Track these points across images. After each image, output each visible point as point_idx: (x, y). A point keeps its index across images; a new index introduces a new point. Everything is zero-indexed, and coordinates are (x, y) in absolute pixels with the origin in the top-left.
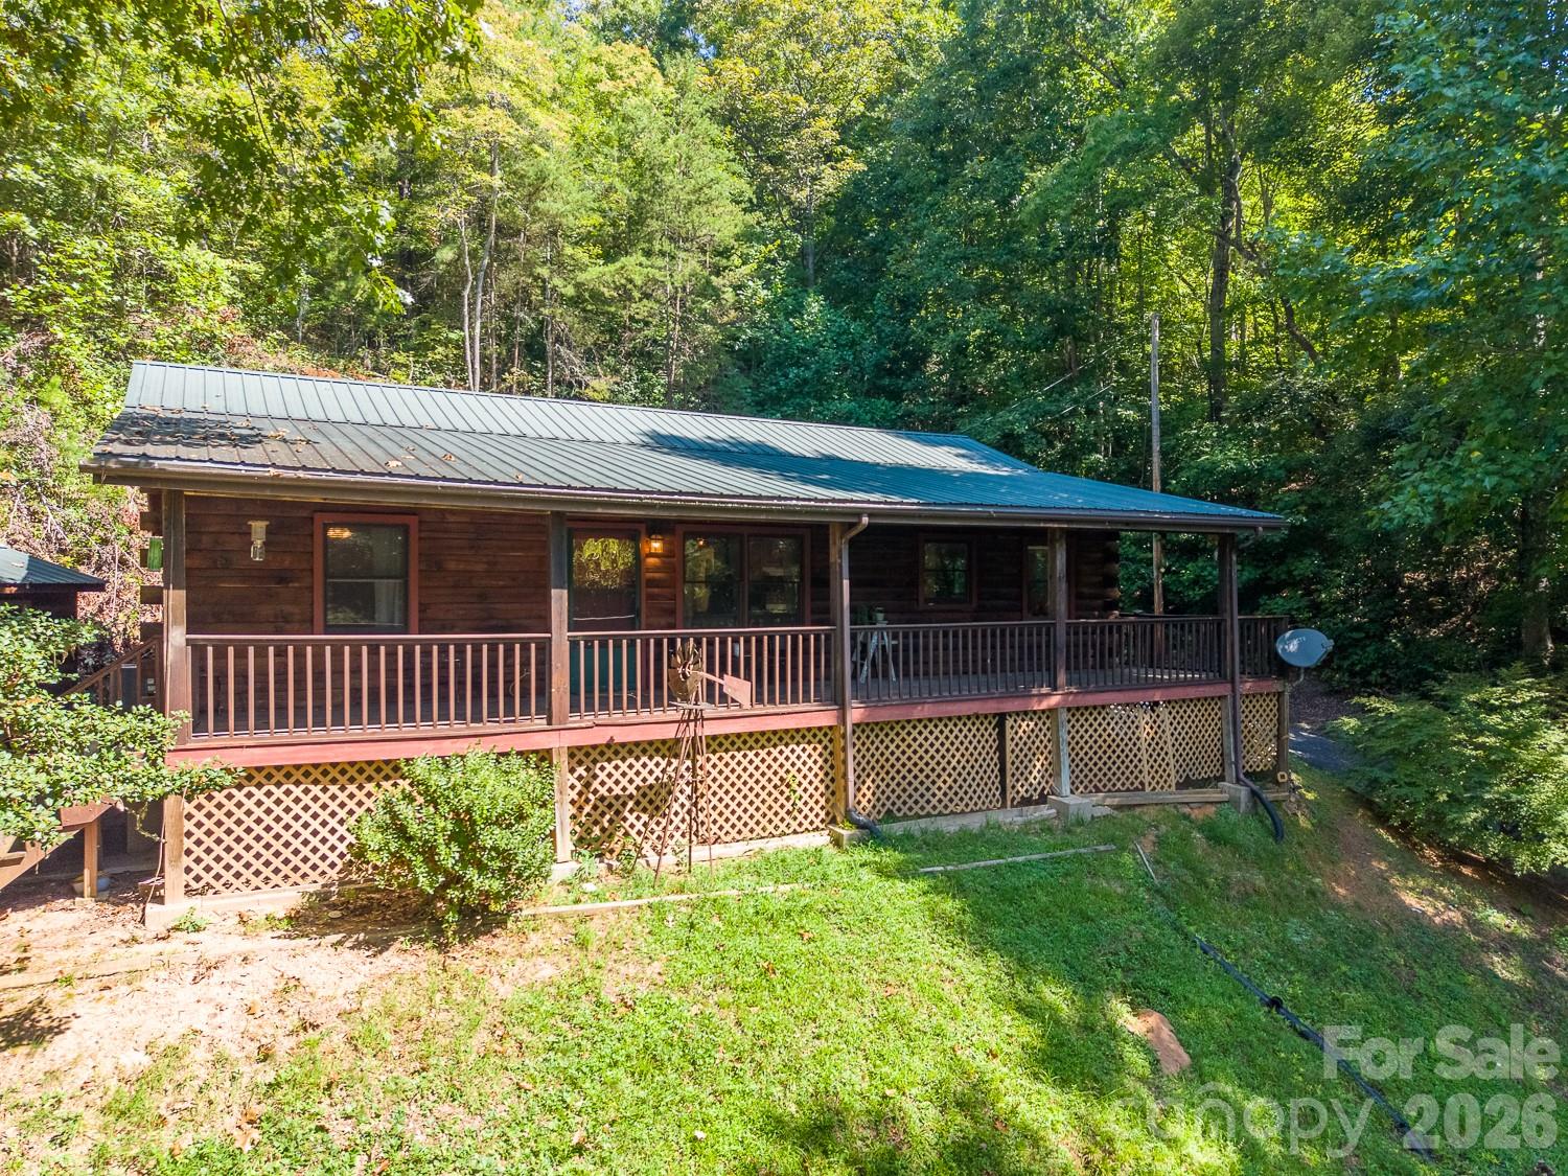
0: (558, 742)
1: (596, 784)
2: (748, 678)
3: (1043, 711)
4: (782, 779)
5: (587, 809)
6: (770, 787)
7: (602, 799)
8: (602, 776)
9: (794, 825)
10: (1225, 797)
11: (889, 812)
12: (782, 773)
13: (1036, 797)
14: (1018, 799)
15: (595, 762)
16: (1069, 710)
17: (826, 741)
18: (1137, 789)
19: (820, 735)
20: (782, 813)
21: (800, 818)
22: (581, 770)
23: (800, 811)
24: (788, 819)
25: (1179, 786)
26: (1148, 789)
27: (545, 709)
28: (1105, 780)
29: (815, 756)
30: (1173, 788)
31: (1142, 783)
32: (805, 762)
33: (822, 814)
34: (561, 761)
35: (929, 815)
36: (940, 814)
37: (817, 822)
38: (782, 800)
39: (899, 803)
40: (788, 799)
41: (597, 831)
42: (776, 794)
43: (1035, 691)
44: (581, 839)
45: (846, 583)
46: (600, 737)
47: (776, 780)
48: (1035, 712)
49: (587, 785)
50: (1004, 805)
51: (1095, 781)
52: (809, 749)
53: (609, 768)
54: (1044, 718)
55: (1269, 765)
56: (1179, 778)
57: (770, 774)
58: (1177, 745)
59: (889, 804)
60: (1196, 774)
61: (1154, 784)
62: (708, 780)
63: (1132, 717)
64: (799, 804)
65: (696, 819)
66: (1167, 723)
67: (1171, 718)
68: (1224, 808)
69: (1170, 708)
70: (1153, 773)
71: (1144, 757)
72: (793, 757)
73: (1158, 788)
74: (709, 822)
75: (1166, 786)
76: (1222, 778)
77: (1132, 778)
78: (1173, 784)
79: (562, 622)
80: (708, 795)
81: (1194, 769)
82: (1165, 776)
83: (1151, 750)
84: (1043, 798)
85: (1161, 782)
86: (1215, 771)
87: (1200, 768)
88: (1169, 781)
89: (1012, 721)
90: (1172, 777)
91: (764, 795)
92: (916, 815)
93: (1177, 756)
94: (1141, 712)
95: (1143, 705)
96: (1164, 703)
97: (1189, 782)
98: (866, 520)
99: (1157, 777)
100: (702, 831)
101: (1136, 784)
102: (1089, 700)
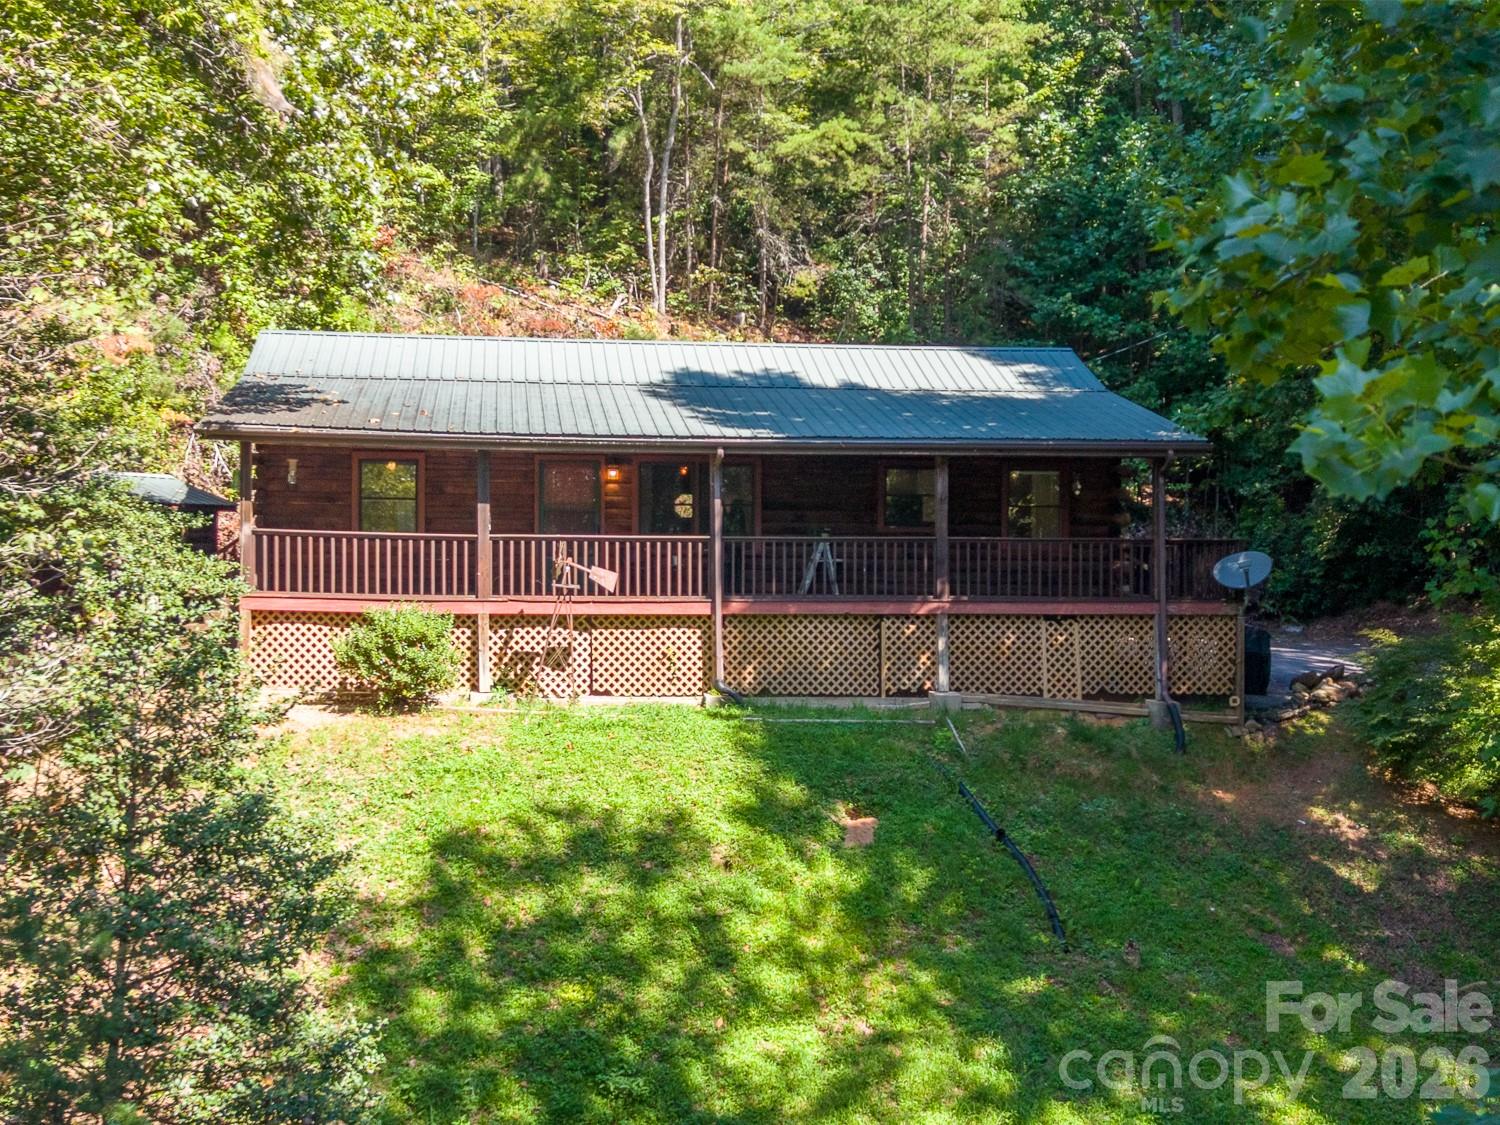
0: (483, 610)
1: (512, 643)
2: (612, 568)
4: (664, 654)
5: (506, 660)
6: (653, 659)
7: (516, 653)
8: (517, 638)
9: (674, 690)
10: (1145, 711)
11: (765, 689)
12: (663, 648)
13: (914, 690)
14: (894, 690)
15: (512, 627)
16: (949, 616)
17: (705, 628)
18: (1034, 694)
19: (699, 623)
20: (664, 680)
21: (679, 685)
22: (502, 632)
23: (679, 679)
24: (668, 685)
25: (1086, 697)
26: (1046, 695)
27: (473, 589)
28: (998, 684)
29: (694, 638)
30: (1079, 698)
31: (1040, 689)
32: (681, 643)
33: (700, 684)
34: (484, 624)
35: (800, 694)
36: (811, 695)
37: (695, 690)
38: (663, 669)
39: (775, 683)
40: (669, 669)
41: (512, 676)
42: (658, 664)
43: (916, 598)
44: (500, 680)
45: (718, 502)
46: (512, 608)
47: (659, 654)
48: (917, 616)
49: (506, 643)
50: (879, 695)
51: (988, 684)
52: (689, 632)
53: (522, 632)
54: (928, 623)
55: (1224, 690)
56: (1088, 689)
57: (653, 649)
58: (1088, 658)
59: (765, 683)
60: (1117, 689)
61: (1054, 691)
62: (601, 649)
63: (1033, 628)
64: (679, 674)
65: (590, 676)
66: (1077, 636)
67: (1083, 632)
68: (1139, 721)
69: (1082, 623)
70: (1054, 681)
71: (1045, 666)
72: (674, 638)
73: (1059, 696)
74: (601, 680)
75: (1069, 695)
76: (1152, 696)
77: (1029, 684)
78: (1079, 694)
79: (485, 526)
80: (601, 660)
81: (1113, 683)
82: (1069, 685)
83: (1053, 660)
84: (922, 693)
85: (1064, 691)
86: (1145, 689)
87: (1122, 684)
88: (1074, 691)
89: (889, 623)
90: (1079, 687)
91: (648, 664)
92: (790, 694)
93: (1088, 668)
94: (1044, 625)
95: (1047, 618)
96: (1073, 617)
97: (1103, 695)
98: (721, 452)
99: (1059, 686)
100: (596, 686)
101: (1034, 689)
102: (973, 609)
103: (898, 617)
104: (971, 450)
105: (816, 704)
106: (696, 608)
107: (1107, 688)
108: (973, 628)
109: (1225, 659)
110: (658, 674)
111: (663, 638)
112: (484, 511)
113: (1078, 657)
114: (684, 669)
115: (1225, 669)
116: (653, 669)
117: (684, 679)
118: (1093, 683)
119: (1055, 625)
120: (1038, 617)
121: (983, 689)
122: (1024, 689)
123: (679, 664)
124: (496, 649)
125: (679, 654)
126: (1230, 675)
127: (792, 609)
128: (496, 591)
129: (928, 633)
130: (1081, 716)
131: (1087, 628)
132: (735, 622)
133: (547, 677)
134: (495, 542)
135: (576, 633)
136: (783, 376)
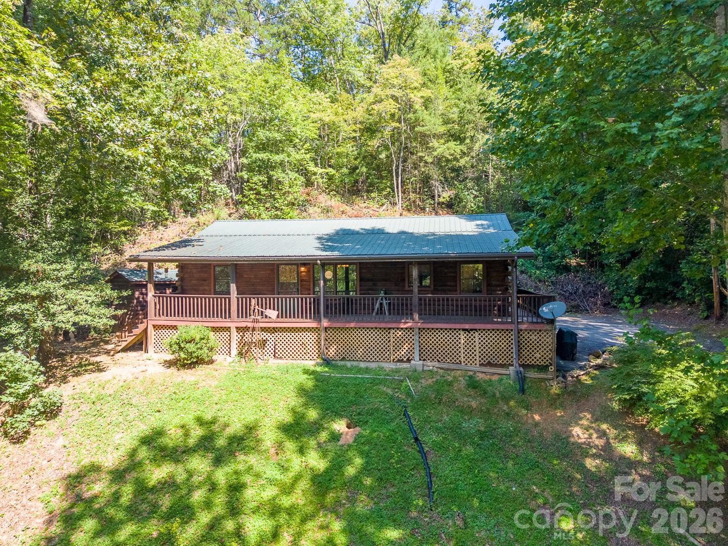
0: (233, 326)
1: (245, 338)
2: (274, 310)
3: (406, 329)
5: (242, 344)
6: (299, 345)
7: (246, 342)
8: (247, 336)
9: (307, 357)
10: (508, 372)
11: (344, 358)
12: (303, 341)
13: (405, 359)
14: (396, 359)
15: (245, 332)
16: (419, 329)
17: (319, 332)
18: (457, 363)
19: (316, 330)
20: (303, 353)
21: (309, 355)
22: (241, 334)
23: (309, 353)
24: (305, 355)
25: (481, 365)
26: (463, 364)
27: (230, 317)
28: (442, 358)
29: (315, 336)
30: (478, 365)
31: (460, 361)
32: (310, 338)
33: (317, 355)
34: (234, 331)
35: (357, 360)
36: (361, 361)
37: (315, 357)
38: (303, 349)
39: (348, 355)
40: (305, 349)
41: (244, 351)
42: (301, 347)
43: (403, 321)
44: (240, 352)
45: (322, 282)
46: (244, 325)
47: (301, 343)
48: (401, 329)
49: (243, 338)
50: (390, 361)
51: (438, 358)
52: (313, 334)
53: (249, 334)
54: (411, 331)
55: (547, 363)
56: (482, 361)
57: (299, 341)
58: (482, 348)
59: (344, 355)
60: (496, 361)
61: (466, 362)
62: (279, 341)
63: (457, 334)
64: (309, 351)
65: (274, 351)
66: (477, 338)
67: (480, 336)
68: (505, 377)
69: (480, 332)
70: (466, 357)
71: (463, 351)
72: (307, 336)
73: (469, 364)
74: (279, 353)
75: (473, 364)
76: (512, 365)
77: (455, 358)
78: (478, 364)
79: (234, 293)
80: (279, 345)
81: (494, 359)
82: (473, 360)
83: (466, 348)
84: (409, 360)
85: (471, 362)
86: (510, 362)
87: (498, 359)
88: (475, 362)
89: (394, 331)
90: (478, 360)
91: (297, 347)
92: (353, 360)
93: (482, 352)
94: (462, 333)
95: (463, 330)
96: (476, 330)
97: (489, 364)
98: (319, 262)
99: (469, 360)
100: (277, 355)
101: (458, 361)
102: (430, 326)
103: (398, 329)
105: (363, 365)
106: (314, 325)
107: (492, 361)
108: (430, 333)
109: (547, 349)
110: (301, 351)
111: (303, 336)
112: (233, 287)
113: (477, 347)
114: (311, 349)
115: (547, 354)
116: (299, 349)
117: (311, 353)
118: (485, 359)
119: (467, 333)
120: (459, 330)
121: (435, 360)
122: (453, 361)
123: (309, 347)
124: (239, 340)
125: (309, 343)
126: (550, 356)
127: (352, 325)
128: (238, 317)
129: (411, 335)
130: (478, 374)
131: (482, 334)
132: (331, 330)
133: (256, 351)
134: (238, 299)
135: (269, 334)
136: (379, 229)
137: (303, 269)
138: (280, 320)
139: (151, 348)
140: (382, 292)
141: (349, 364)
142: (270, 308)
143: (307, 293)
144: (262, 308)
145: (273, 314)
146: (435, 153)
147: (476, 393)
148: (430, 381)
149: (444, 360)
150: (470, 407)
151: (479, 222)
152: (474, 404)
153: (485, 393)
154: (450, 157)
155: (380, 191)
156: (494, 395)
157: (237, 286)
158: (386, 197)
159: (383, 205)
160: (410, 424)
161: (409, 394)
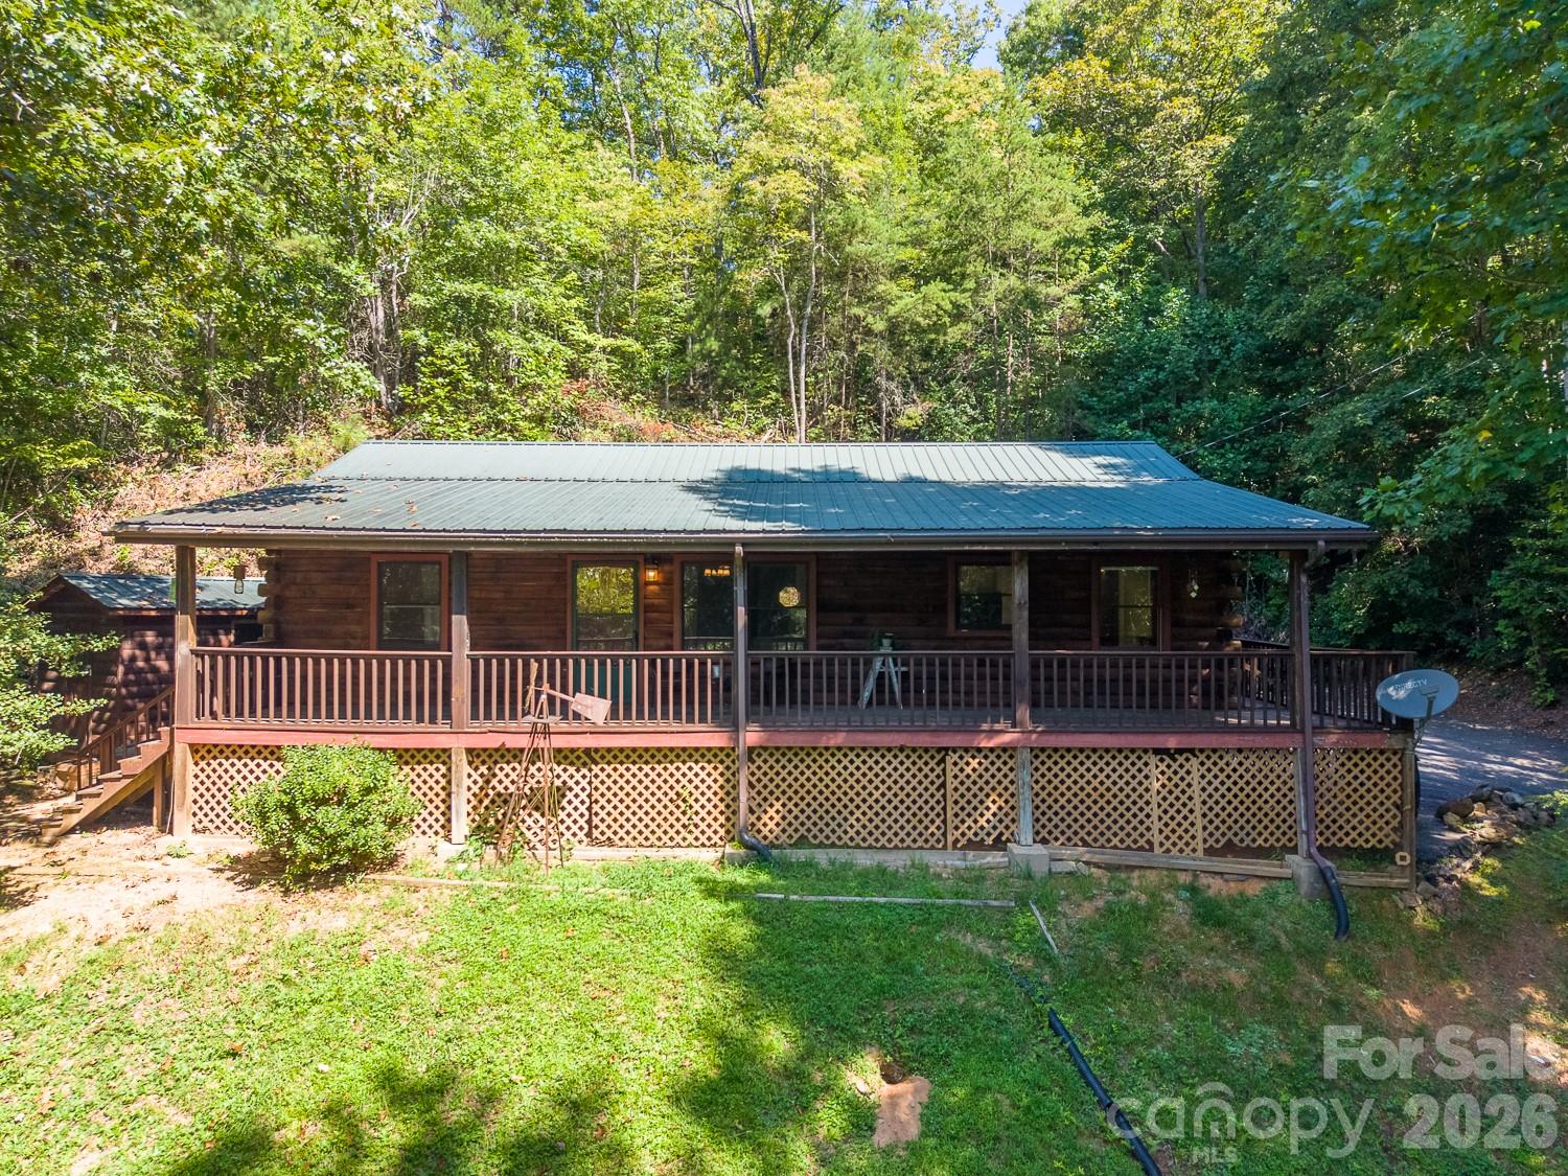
0: (458, 744)
1: (494, 782)
2: (602, 695)
3: (992, 750)
4: (678, 794)
5: (486, 802)
6: (666, 801)
7: (499, 795)
8: (501, 775)
9: (690, 838)
10: (1287, 872)
11: (803, 838)
12: (678, 788)
13: (989, 841)
14: (963, 841)
15: (496, 763)
16: (1032, 749)
17: (728, 762)
18: (1141, 848)
19: (722, 756)
20: (678, 826)
21: (697, 832)
22: (483, 769)
23: (696, 826)
24: (684, 833)
25: (1210, 852)
26: (1158, 850)
27: (447, 715)
28: (1095, 834)
29: (715, 775)
30: (1200, 853)
31: (1149, 842)
32: (703, 780)
33: (722, 832)
34: (461, 763)
35: (845, 846)
36: (858, 846)
37: (716, 839)
38: (678, 813)
39: (815, 830)
40: (684, 813)
41: (492, 822)
42: (671, 807)
43: (985, 727)
44: (479, 827)
45: (741, 611)
46: (493, 742)
47: (672, 794)
48: (979, 750)
49: (488, 782)
50: (945, 847)
51: (1082, 833)
52: (709, 768)
53: (507, 769)
54: (1005, 757)
55: (1387, 842)
56: (1211, 841)
57: (666, 788)
58: (1211, 802)
59: (802, 830)
60: (1248, 841)
61: (1168, 844)
62: (603, 789)
63: (1140, 764)
64: (697, 819)
65: (589, 822)
66: (1196, 775)
67: (1203, 770)
68: (1280, 886)
69: (1202, 757)
70: (1167, 831)
71: (1156, 812)
72: (690, 775)
73: (1175, 851)
74: (603, 827)
75: (1188, 850)
76: (1294, 850)
77: (1135, 835)
78: (1200, 847)
79: (461, 642)
80: (603, 801)
81: (1242, 834)
82: (1187, 837)
83: (1165, 805)
84: (999, 844)
85: (1181, 844)
86: (1284, 840)
87: (1254, 834)
88: (1193, 844)
89: (955, 757)
90: (1199, 839)
91: (659, 807)
92: (833, 845)
93: (1211, 815)
94: (1153, 760)
95: (1157, 751)
96: (1192, 751)
97: (1229, 849)
98: (739, 549)
99: (1174, 838)
100: (596, 833)
101: (1142, 842)
102: (1064, 741)
103: (966, 750)
104: (1059, 543)
105: (864, 860)
106: (718, 740)
107: (1236, 840)
108: (1062, 763)
109: (1388, 804)
110: (672, 820)
111: (678, 775)
112: (460, 624)
113: (1197, 801)
114: (703, 813)
115: (1388, 817)
116: (665, 813)
117: (703, 826)
118: (1217, 834)
119: (1168, 760)
120: (1146, 751)
121: (1076, 839)
122: (1129, 841)
123: (697, 807)
124: (476, 789)
125: (697, 794)
126: (1395, 823)
127: (839, 739)
128: (475, 716)
129: (1005, 769)
130: (1204, 880)
131: (1209, 764)
132: (765, 755)
133: (532, 821)
134: (475, 662)
135: (572, 770)
136: (841, 472)
137: (651, 575)
138: (613, 726)
139: (182, 820)
140: (886, 642)
141: (822, 857)
142: (590, 692)
143: (662, 643)
144: (564, 690)
145: (595, 708)
146: (892, 311)
147: (1227, 939)
148: (1088, 909)
149: (1102, 840)
150: (1226, 988)
151: (1100, 460)
152: (1236, 976)
153: (1252, 940)
154: (924, 322)
155: (753, 397)
156: (1276, 947)
157: (470, 624)
158: (770, 411)
159: (762, 431)
160: (1073, 1054)
161: (1044, 957)
